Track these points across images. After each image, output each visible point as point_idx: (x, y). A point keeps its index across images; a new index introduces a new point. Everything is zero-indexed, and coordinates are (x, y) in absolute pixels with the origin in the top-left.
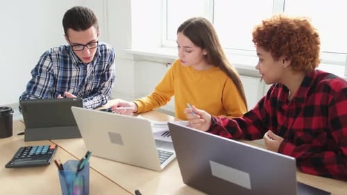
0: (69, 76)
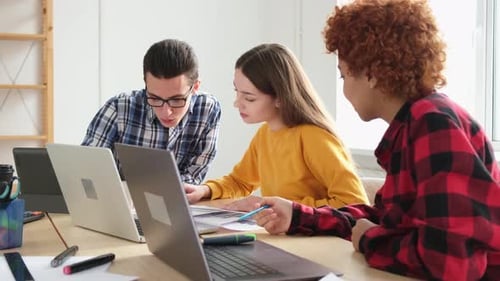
0: (139, 135)
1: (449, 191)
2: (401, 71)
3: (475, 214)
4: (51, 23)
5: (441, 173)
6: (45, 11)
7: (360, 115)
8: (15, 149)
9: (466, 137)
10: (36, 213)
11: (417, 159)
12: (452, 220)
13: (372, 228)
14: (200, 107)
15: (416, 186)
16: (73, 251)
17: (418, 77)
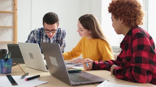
1: (142, 56)
2: (130, 18)
3: (150, 63)
4: (17, 8)
5: (140, 50)
6: (15, 4)
7: (116, 32)
8: (8, 44)
9: (148, 40)
10: (15, 63)
11: (133, 46)
12: (143, 65)
13: (116, 67)
14: (59, 32)
15: (132, 54)
16: (27, 74)
17: (135, 20)
